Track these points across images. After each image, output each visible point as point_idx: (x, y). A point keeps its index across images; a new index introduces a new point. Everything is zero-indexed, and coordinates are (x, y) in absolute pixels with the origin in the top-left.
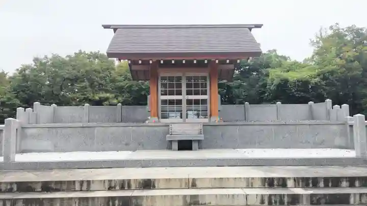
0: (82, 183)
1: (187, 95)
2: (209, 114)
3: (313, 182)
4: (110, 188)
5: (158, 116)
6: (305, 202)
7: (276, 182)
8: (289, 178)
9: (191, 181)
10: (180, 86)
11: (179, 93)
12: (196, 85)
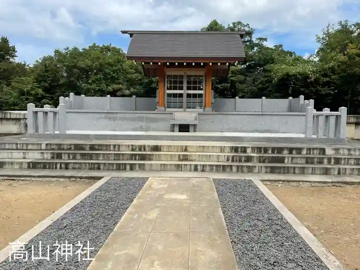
0: (114, 146)
1: (187, 90)
2: (204, 105)
3: (264, 150)
4: (133, 150)
5: (164, 106)
6: (255, 161)
7: (239, 150)
8: (249, 147)
9: (184, 147)
10: (181, 83)
11: (181, 88)
12: (195, 82)
